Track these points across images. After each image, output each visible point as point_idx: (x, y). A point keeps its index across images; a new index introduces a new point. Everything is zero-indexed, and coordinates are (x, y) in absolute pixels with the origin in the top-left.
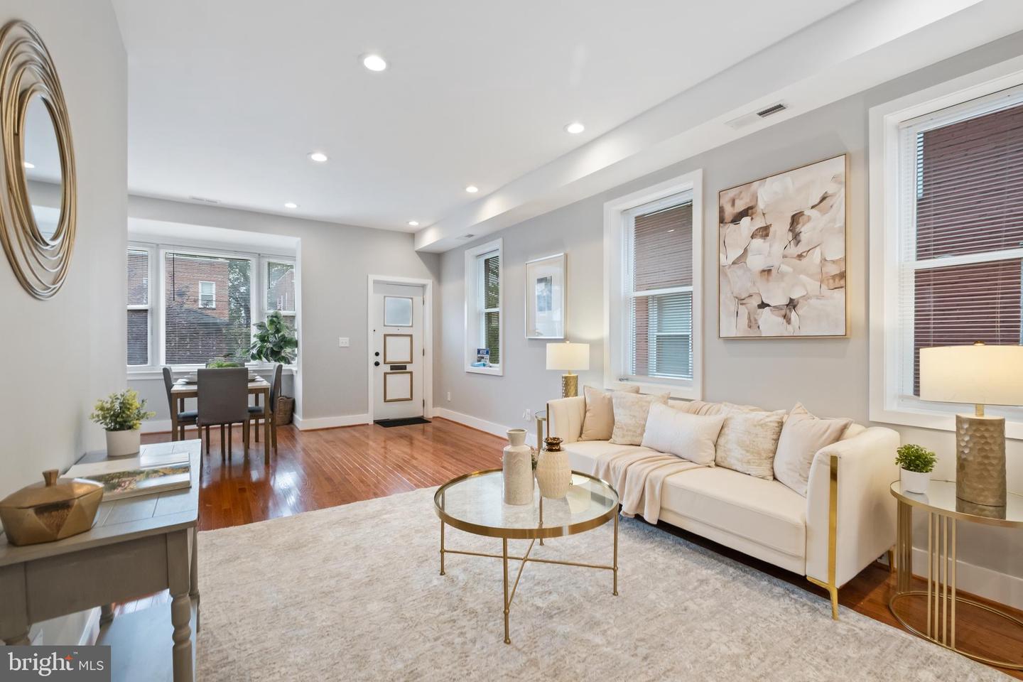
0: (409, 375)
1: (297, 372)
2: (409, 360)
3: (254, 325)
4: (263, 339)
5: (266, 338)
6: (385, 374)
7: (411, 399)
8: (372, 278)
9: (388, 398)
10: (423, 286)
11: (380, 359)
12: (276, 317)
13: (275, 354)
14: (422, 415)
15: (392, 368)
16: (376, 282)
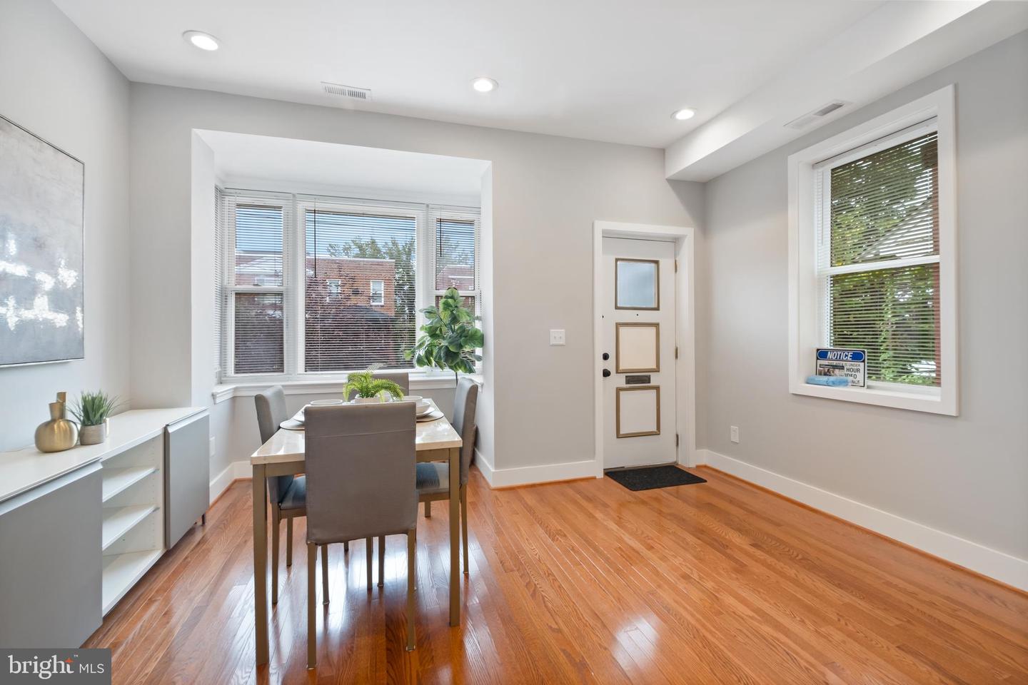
0: (654, 392)
1: (482, 385)
2: (654, 367)
3: (421, 311)
4: (434, 333)
5: (438, 332)
6: (619, 390)
7: (658, 433)
8: (601, 226)
9: (622, 432)
10: (676, 241)
11: (610, 364)
12: (452, 297)
13: (453, 358)
14: (675, 460)
15: (630, 380)
16: (607, 235)
